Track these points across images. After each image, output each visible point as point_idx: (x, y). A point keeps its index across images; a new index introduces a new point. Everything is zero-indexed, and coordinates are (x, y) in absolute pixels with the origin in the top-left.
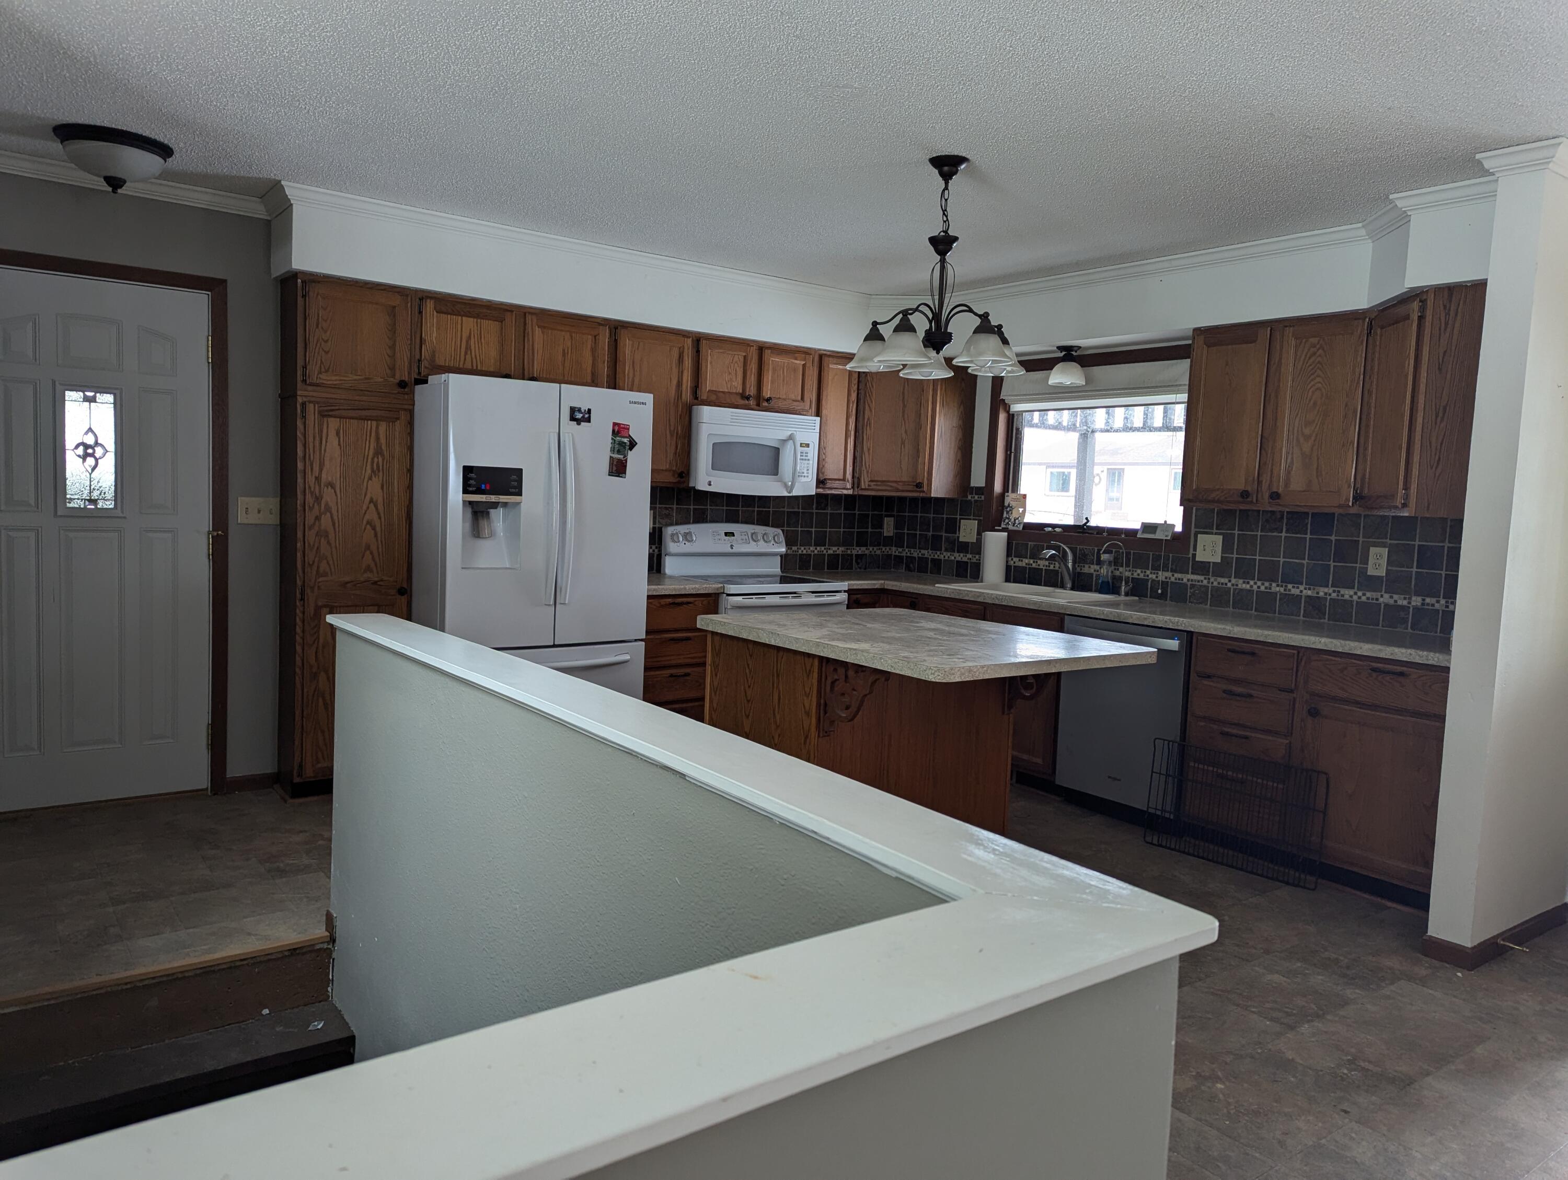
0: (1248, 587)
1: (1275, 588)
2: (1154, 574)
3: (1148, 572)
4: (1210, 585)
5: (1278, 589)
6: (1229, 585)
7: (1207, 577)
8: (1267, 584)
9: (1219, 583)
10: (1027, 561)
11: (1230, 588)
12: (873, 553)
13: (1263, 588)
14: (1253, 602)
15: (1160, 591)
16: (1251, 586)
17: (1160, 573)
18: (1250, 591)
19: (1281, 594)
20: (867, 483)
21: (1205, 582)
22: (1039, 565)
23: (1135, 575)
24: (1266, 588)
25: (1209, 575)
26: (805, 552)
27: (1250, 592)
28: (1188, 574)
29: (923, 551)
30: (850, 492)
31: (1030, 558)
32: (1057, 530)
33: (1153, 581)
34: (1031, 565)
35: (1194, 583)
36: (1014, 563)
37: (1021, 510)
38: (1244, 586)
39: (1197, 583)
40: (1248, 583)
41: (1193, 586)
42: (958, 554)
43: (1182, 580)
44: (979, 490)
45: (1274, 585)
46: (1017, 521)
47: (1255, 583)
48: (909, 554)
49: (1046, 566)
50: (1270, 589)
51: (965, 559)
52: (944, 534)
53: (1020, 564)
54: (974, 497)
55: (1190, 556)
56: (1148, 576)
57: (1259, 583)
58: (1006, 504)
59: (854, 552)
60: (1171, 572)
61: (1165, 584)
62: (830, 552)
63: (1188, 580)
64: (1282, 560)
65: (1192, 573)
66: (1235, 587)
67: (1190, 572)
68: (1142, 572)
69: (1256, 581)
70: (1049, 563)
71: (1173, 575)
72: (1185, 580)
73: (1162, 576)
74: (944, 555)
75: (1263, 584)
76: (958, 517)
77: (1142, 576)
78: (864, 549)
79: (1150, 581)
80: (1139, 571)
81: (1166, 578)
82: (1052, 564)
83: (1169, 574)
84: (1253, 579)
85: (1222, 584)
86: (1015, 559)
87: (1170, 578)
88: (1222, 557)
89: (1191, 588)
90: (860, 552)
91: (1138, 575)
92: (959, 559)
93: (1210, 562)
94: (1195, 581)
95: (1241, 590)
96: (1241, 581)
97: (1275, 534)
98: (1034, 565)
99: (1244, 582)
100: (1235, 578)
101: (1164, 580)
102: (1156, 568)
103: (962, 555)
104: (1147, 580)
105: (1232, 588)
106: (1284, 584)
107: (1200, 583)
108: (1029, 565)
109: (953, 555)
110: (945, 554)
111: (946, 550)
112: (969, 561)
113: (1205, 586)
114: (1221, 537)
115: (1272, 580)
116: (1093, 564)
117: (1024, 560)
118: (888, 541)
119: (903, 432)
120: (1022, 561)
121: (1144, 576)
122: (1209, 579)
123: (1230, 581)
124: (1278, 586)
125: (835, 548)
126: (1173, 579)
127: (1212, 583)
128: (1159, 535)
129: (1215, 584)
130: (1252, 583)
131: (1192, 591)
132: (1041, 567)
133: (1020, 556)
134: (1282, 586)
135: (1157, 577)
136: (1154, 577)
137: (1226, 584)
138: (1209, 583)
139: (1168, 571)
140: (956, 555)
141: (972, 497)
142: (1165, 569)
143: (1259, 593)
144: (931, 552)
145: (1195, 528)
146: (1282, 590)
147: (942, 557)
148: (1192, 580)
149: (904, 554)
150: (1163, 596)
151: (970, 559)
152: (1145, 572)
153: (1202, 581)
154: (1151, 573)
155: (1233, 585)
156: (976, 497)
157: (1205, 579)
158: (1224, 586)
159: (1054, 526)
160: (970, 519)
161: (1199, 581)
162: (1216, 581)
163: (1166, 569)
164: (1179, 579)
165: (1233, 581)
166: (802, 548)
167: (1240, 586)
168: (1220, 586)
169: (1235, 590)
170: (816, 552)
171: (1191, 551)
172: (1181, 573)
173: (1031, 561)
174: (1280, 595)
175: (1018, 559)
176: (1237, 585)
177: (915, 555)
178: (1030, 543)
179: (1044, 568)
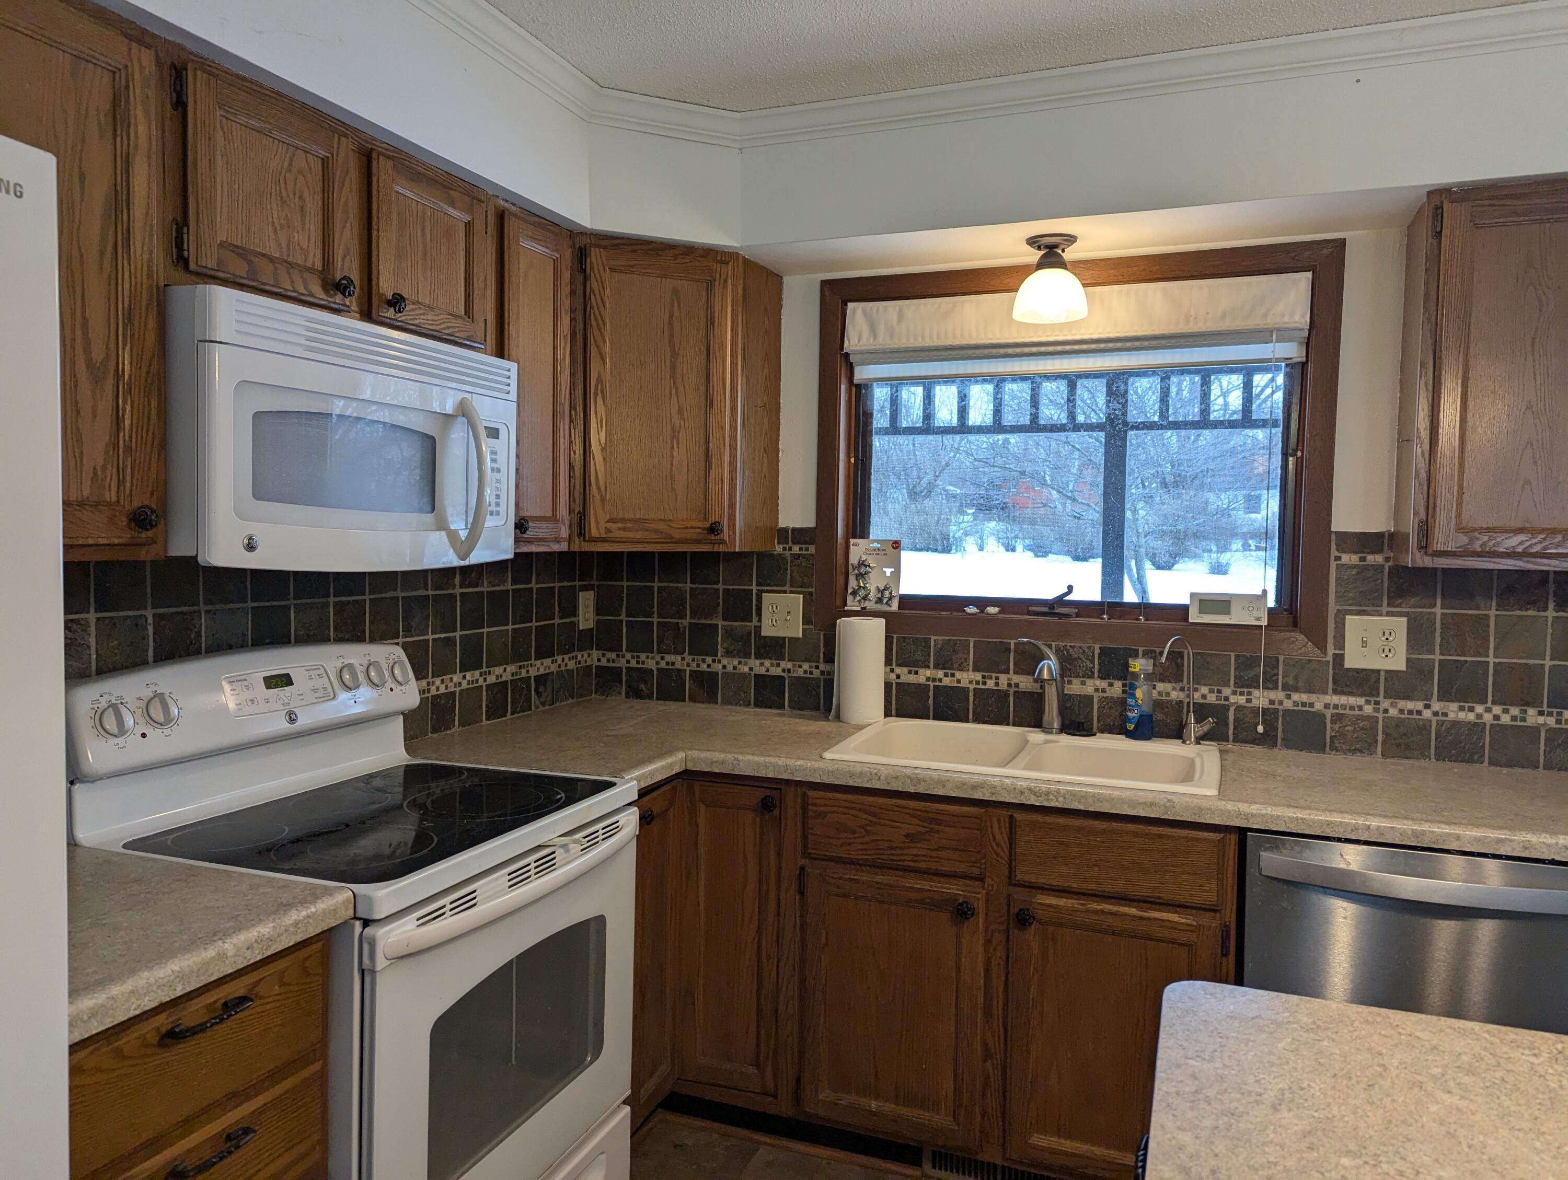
0: (1471, 717)
1: (1533, 717)
2: (1242, 694)
3: (1227, 692)
4: (1380, 716)
5: (1541, 720)
6: (1427, 714)
7: (1373, 699)
8: (1515, 711)
9: (1401, 711)
10: (928, 673)
11: (1430, 721)
12: (563, 668)
13: (1505, 719)
14: (1483, 746)
15: (1260, 729)
16: (1479, 716)
17: (1256, 693)
18: (1476, 725)
19: (1550, 730)
20: (603, 524)
21: (1368, 709)
22: (959, 681)
23: (1197, 697)
24: (1514, 718)
25: (1378, 695)
26: (443, 690)
27: (1477, 727)
28: (1326, 693)
29: (670, 658)
30: (563, 547)
31: (936, 667)
32: (992, 610)
33: (1239, 708)
34: (940, 680)
35: (1340, 711)
36: (898, 677)
37: (888, 571)
38: (1462, 715)
39: (1348, 712)
40: (1471, 709)
41: (1337, 718)
42: (758, 662)
43: (1312, 705)
44: (800, 535)
45: (1531, 712)
46: (887, 594)
47: (1488, 710)
48: (633, 663)
49: (978, 683)
50: (1524, 719)
51: (776, 671)
52: (720, 623)
53: (912, 679)
54: (790, 549)
55: (1330, 658)
56: (1227, 699)
57: (1497, 710)
58: (854, 560)
59: (533, 672)
60: (1283, 689)
61: (1270, 715)
62: (491, 679)
63: (1327, 706)
64: (1548, 663)
65: (1335, 692)
66: (1441, 718)
67: (1330, 691)
68: (1211, 691)
69: (1489, 704)
70: (983, 677)
71: (1289, 697)
72: (1319, 706)
73: (1261, 698)
74: (724, 664)
75: (1506, 711)
76: (754, 588)
77: (1212, 698)
78: (547, 662)
79: (1232, 709)
80: (1204, 690)
81: (1272, 702)
82: (990, 678)
83: (1279, 695)
84: (1484, 701)
85: (1410, 712)
86: (898, 670)
87: (1281, 703)
88: (1408, 660)
89: (1333, 722)
90: (542, 671)
91: (1204, 697)
92: (762, 671)
93: (1378, 671)
94: (1344, 707)
95: (1456, 723)
96: (1454, 706)
97: (1531, 613)
98: (947, 681)
99: (1461, 709)
100: (1440, 699)
101: (1267, 705)
102: (1246, 683)
103: (767, 663)
104: (1226, 708)
105: (1434, 719)
106: (1555, 711)
107: (1357, 712)
108: (934, 680)
109: (746, 664)
110: (725, 661)
111: (728, 653)
112: (785, 674)
113: (1368, 717)
114: (1404, 620)
115: (1525, 703)
116: (1091, 676)
117: (921, 671)
118: (586, 640)
119: (674, 410)
120: (916, 673)
121: (1218, 698)
122: (1377, 703)
123: (1427, 707)
124: (1541, 713)
125: (498, 670)
126: (1288, 704)
127: (1386, 711)
128: (1238, 617)
129: (1393, 712)
130: (1479, 709)
131: (1337, 727)
132: (965, 683)
133: (913, 664)
134: (1550, 714)
135: (1249, 701)
136: (1242, 700)
137: (1419, 713)
138: (1376, 710)
139: (1276, 688)
140: (754, 663)
141: (784, 549)
142: (1271, 683)
143: (1499, 730)
144: (689, 658)
145: (1337, 602)
146: (1551, 721)
147: (718, 667)
148: (1336, 707)
149: (622, 663)
150: (1268, 740)
151: (789, 671)
152: (1219, 691)
153: (1360, 708)
154: (1234, 693)
155: (1436, 714)
156: (796, 549)
157: (1368, 702)
158: (1415, 716)
159: (982, 603)
160: (785, 592)
161: (1352, 708)
162: (1394, 709)
163: (1270, 685)
164: (1304, 704)
165: (1436, 706)
166: (438, 681)
167: (1452, 716)
168: (1406, 716)
169: (1440, 724)
170: (465, 685)
171: (1331, 650)
172: (1311, 691)
173: (940, 674)
174: (1547, 731)
175: (905, 670)
176: (1445, 714)
177: (651, 664)
178: (933, 638)
179: (972, 687)
